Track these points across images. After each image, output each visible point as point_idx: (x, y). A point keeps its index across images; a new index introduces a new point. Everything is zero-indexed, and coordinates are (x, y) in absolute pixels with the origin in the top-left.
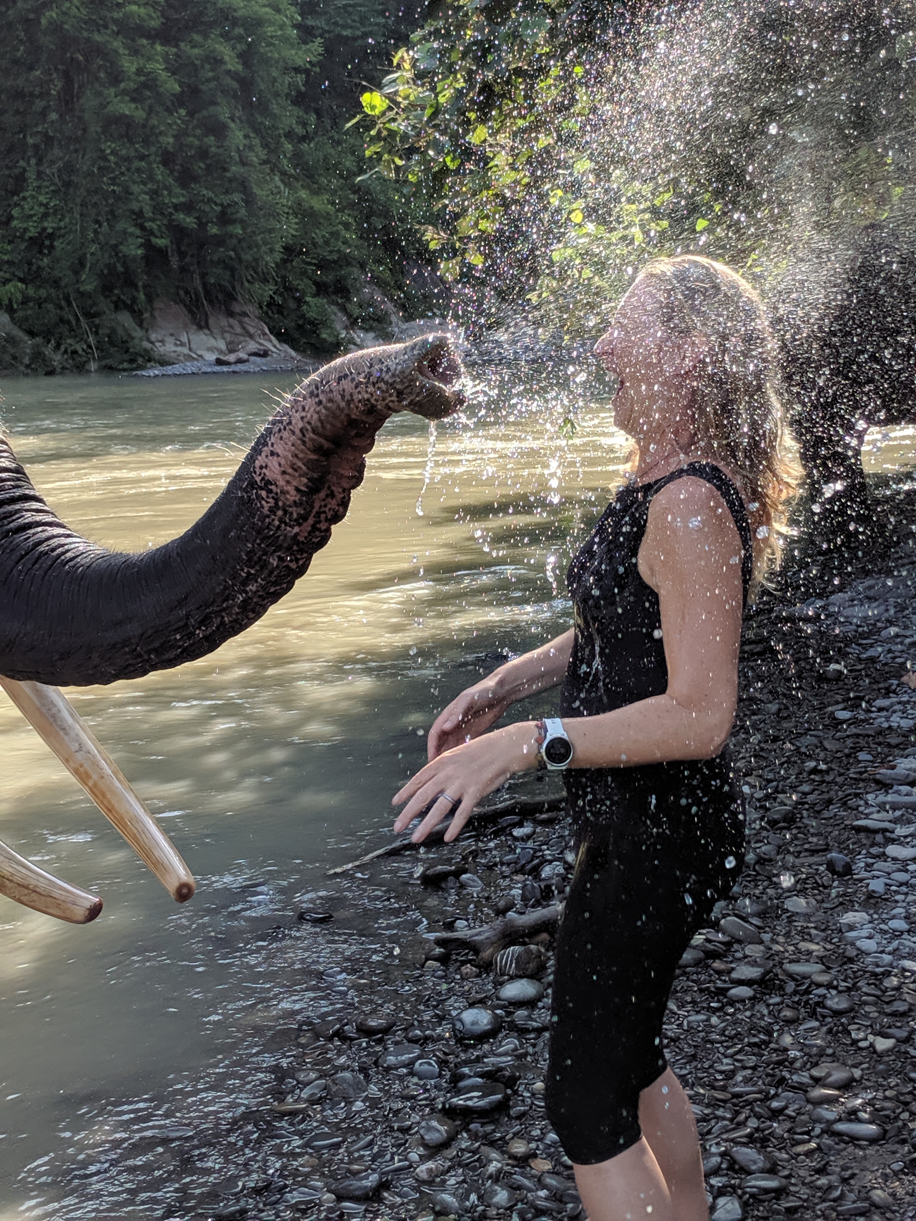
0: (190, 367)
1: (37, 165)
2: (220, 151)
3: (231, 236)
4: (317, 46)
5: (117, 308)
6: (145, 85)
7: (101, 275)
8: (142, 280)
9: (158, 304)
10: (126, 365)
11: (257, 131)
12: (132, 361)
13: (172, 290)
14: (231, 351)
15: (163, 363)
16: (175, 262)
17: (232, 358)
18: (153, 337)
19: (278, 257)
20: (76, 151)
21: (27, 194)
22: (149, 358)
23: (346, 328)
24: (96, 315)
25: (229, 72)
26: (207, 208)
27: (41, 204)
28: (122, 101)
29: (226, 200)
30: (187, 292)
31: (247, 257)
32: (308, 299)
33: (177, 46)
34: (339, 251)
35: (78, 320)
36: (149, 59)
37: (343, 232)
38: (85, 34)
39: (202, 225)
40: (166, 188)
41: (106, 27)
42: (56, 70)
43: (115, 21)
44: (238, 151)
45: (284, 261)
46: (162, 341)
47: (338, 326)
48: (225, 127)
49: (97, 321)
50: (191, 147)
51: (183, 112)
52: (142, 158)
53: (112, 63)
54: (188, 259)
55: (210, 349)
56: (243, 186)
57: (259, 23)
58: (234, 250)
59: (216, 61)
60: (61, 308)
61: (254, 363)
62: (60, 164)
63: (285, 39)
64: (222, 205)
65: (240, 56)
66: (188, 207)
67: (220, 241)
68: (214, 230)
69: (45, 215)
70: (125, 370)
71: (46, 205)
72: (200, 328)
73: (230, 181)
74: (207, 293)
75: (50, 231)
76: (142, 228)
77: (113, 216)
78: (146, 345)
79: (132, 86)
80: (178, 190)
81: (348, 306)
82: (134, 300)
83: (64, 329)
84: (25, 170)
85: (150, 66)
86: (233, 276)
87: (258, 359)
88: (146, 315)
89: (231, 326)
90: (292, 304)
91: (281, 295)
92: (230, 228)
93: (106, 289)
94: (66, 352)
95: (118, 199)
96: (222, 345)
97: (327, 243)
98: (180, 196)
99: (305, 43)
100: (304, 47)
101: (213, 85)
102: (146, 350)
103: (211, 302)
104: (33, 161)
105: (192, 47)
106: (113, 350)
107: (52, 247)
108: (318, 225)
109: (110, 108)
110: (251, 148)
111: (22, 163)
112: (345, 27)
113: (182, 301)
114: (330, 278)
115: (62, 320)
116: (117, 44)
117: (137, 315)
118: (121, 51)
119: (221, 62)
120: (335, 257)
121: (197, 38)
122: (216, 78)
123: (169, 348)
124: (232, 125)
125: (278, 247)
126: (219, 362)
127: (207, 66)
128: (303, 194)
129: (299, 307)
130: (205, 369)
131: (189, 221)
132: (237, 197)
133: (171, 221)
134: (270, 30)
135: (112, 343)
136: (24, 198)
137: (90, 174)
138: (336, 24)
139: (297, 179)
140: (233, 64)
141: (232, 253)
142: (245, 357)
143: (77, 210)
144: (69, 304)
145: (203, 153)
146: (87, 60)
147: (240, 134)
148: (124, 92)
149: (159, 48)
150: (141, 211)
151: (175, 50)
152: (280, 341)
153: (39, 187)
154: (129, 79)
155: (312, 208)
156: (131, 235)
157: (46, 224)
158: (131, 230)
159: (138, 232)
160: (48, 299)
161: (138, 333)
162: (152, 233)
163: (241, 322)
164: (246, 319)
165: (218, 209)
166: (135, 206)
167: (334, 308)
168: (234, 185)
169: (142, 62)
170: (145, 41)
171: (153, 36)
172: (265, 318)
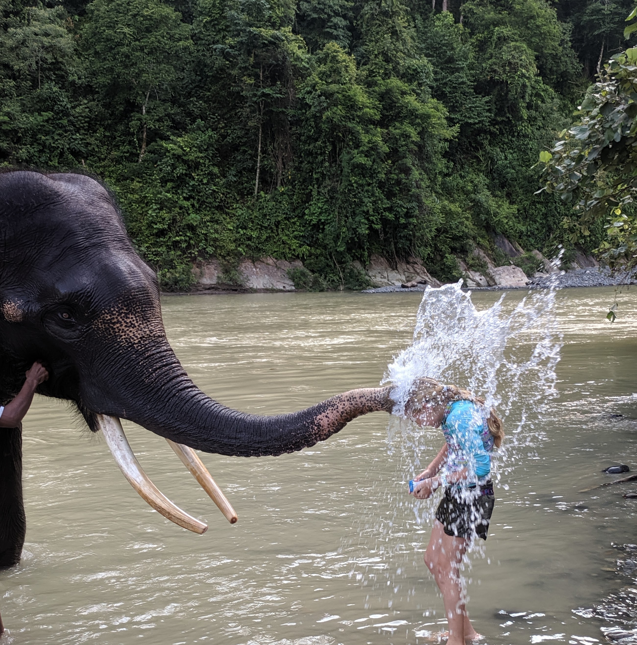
0: (389, 289)
1: (318, 188)
2: (407, 181)
3: (410, 224)
4: (456, 128)
5: (354, 260)
6: (372, 148)
7: (347, 243)
8: (367, 245)
9: (373, 258)
10: (357, 287)
11: (425, 171)
12: (360, 285)
13: (381, 251)
14: (408, 281)
15: (375, 287)
16: (382, 236)
17: (409, 284)
18: (370, 274)
19: (433, 234)
20: (337, 181)
21: (312, 203)
22: (368, 284)
23: (465, 270)
24: (344, 262)
25: (413, 142)
26: (399, 210)
27: (319, 208)
28: (361, 157)
29: (409, 205)
30: (388, 252)
31: (418, 234)
32: (447, 255)
33: (387, 129)
34: (463, 232)
35: (335, 265)
36: (374, 135)
37: (466, 222)
38: (344, 123)
39: (397, 219)
40: (380, 199)
41: (354, 120)
42: (329, 141)
43: (358, 116)
44: (416, 182)
45: (436, 236)
46: (375, 276)
47: (461, 269)
48: (410, 169)
49: (344, 265)
50: (393, 179)
51: (390, 162)
52: (369, 185)
53: (356, 138)
54: (388, 235)
55: (398, 280)
56: (418, 199)
57: (429, 116)
58: (412, 231)
59: (407, 136)
60: (327, 259)
61: (420, 287)
62: (329, 188)
63: (441, 125)
64: (407, 208)
65: (418, 134)
66: (390, 209)
67: (405, 226)
68: (402, 221)
69: (321, 213)
70: (356, 290)
71: (321, 208)
72: (393, 269)
73: (411, 196)
74: (397, 252)
75: (323, 221)
76: (368, 219)
77: (354, 214)
78: (367, 278)
79: (366, 149)
80: (386, 201)
81: (467, 259)
82: (362, 255)
83: (328, 269)
84: (311, 190)
85: (374, 139)
86: (411, 244)
87: (422, 285)
88: (367, 263)
89: (408, 269)
90: (439, 258)
91: (433, 253)
92: (411, 220)
93: (349, 250)
94: (329, 280)
95: (357, 205)
96: (404, 278)
97: (457, 227)
98: (387, 204)
99: (450, 126)
100: (450, 129)
101: (405, 148)
102: (367, 280)
103: (398, 257)
104: (316, 186)
105: (396, 129)
106: (351, 280)
107: (323, 229)
108: (453, 218)
109: (355, 160)
110: (422, 180)
111: (310, 187)
112: (469, 118)
113: (385, 256)
114: (457, 245)
115: (328, 265)
116: (359, 128)
117: (363, 263)
118: (361, 131)
119: (410, 137)
120: (461, 234)
121: (398, 124)
122: (406, 145)
123: (378, 279)
124: (413, 168)
125: (433, 229)
126: (403, 286)
127: (402, 139)
128: (446, 203)
129: (442, 259)
130: (396, 290)
131: (391, 216)
132: (414, 204)
133: (382, 216)
134: (434, 120)
135: (351, 277)
136: (311, 205)
137: (343, 193)
138: (465, 116)
139: (443, 195)
140: (415, 138)
141: (411, 232)
142: (416, 284)
143: (337, 210)
144: (331, 258)
145: (398, 182)
146: (343, 136)
147: (417, 173)
148: (362, 152)
149: (379, 130)
150: (368, 211)
151: (386, 131)
152: (432, 276)
153: (318, 199)
154: (364, 145)
155: (450, 209)
156: (362, 223)
157: (321, 217)
158: (363, 221)
159: (366, 222)
160: (321, 255)
161: (363, 272)
162: (373, 222)
163: (413, 267)
164: (416, 266)
165: (405, 210)
166: (365, 209)
167: (459, 260)
168: (413, 198)
169: (370, 137)
170: (372, 126)
171: (375, 123)
172: (425, 264)
